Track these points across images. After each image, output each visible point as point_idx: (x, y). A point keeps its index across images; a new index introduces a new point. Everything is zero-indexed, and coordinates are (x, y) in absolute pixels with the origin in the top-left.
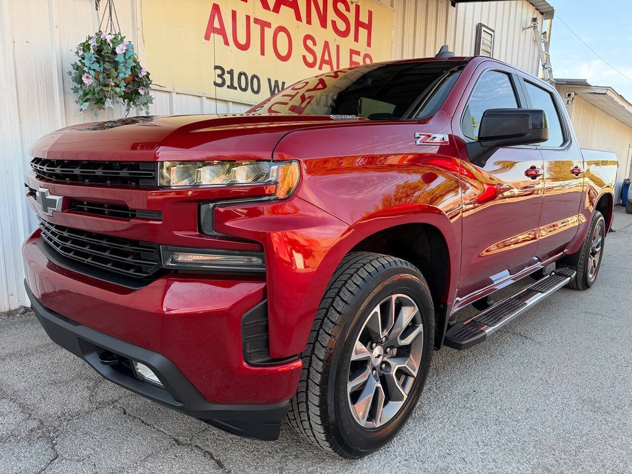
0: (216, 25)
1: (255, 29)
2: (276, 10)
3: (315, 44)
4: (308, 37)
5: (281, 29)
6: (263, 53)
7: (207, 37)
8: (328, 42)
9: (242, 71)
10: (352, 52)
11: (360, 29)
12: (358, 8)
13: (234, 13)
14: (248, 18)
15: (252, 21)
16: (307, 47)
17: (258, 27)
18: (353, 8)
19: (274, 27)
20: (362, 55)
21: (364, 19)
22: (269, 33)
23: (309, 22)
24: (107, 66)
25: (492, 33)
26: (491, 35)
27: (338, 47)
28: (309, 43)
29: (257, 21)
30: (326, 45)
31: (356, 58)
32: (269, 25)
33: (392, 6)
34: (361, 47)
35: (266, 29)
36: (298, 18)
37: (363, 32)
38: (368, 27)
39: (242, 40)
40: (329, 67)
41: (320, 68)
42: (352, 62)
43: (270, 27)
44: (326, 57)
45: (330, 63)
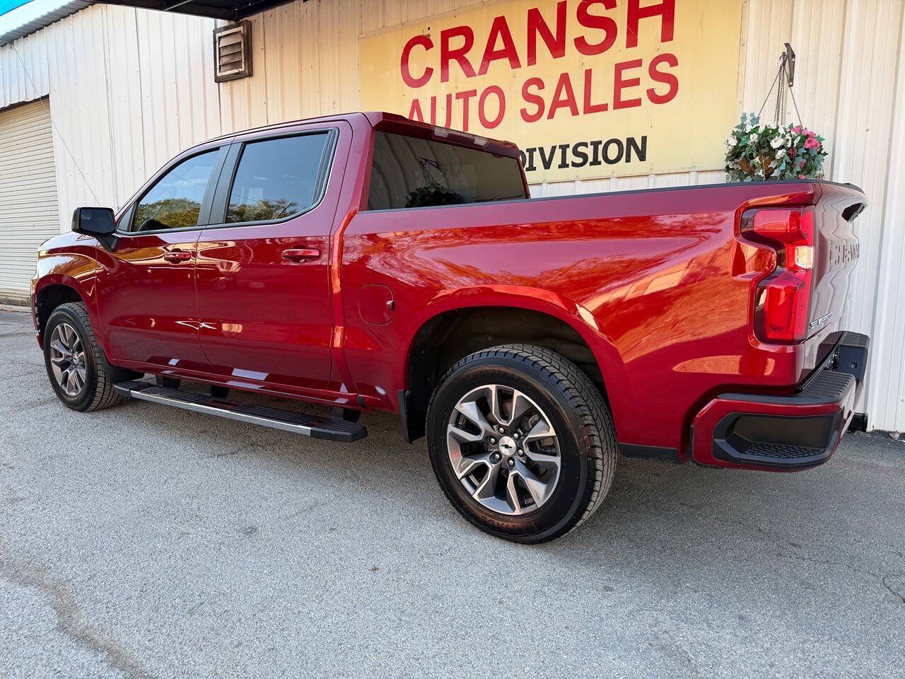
1: (458, 105)
2: (484, 70)
3: (542, 87)
4: (528, 83)
5: (489, 90)
8: (567, 74)
10: (620, 68)
11: (643, 20)
13: (434, 100)
14: (449, 97)
15: (454, 97)
16: (528, 97)
17: (461, 100)
19: (479, 93)
20: (646, 62)
22: (474, 102)
23: (533, 61)
27: (588, 74)
28: (533, 90)
29: (459, 96)
30: (565, 80)
32: (474, 93)
34: (645, 50)
35: (471, 99)
36: (515, 62)
38: (666, 8)
40: (568, 109)
41: (551, 116)
42: (620, 84)
43: (476, 95)
44: (564, 96)
45: (571, 102)
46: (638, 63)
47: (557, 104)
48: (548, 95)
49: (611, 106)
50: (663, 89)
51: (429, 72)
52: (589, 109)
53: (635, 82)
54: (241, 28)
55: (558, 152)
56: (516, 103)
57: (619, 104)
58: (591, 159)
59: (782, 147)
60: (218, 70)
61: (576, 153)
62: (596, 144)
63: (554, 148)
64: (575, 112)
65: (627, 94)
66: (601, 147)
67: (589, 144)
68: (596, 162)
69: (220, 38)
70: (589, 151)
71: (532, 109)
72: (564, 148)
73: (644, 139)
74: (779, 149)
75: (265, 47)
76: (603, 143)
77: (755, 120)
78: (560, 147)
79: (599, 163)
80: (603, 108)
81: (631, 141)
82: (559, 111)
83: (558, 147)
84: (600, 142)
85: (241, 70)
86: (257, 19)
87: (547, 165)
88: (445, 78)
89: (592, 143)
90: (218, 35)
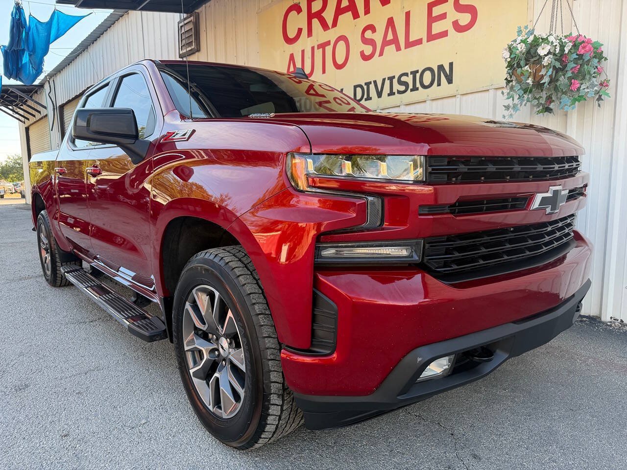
1: (318, 53)
2: (335, 24)
3: (375, 31)
4: (366, 29)
5: (339, 39)
6: (324, 72)
8: (392, 17)
10: (431, 6)
13: (303, 52)
14: (313, 48)
15: (316, 48)
16: (365, 41)
17: (321, 50)
19: (333, 42)
22: (329, 50)
23: (368, 11)
27: (408, 14)
29: (319, 46)
30: (391, 22)
32: (328, 43)
35: (327, 48)
36: (356, 16)
39: (308, 70)
40: (393, 46)
41: (381, 54)
42: (431, 19)
43: (330, 44)
44: (390, 36)
45: (395, 41)
47: (386, 43)
48: (378, 37)
49: (425, 40)
50: (464, 19)
51: (300, 30)
52: (409, 44)
53: (443, 16)
54: (192, 18)
55: (387, 82)
56: (357, 46)
57: (431, 37)
58: (411, 87)
59: (549, 53)
60: (180, 50)
61: (400, 82)
62: (414, 73)
63: (384, 80)
64: (398, 49)
65: (437, 28)
66: (418, 75)
67: (409, 74)
68: (415, 89)
69: (181, 27)
70: (409, 79)
71: (368, 50)
72: (391, 79)
73: (451, 64)
74: (546, 55)
75: (206, 29)
76: (420, 72)
77: (531, 32)
78: (389, 78)
79: (417, 89)
80: (419, 42)
81: (441, 68)
82: (387, 49)
83: (387, 79)
84: (417, 71)
85: (193, 47)
86: (201, 10)
87: (379, 95)
88: (310, 33)
89: (412, 73)
90: (181, 25)
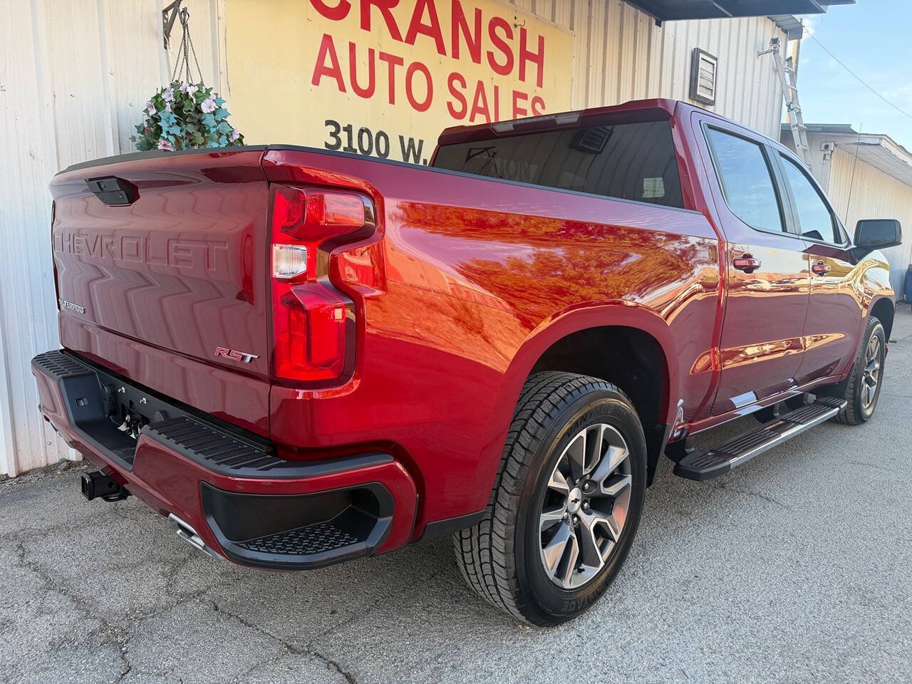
0: (328, 63)
1: (382, 67)
2: (411, 39)
3: (464, 86)
4: (454, 76)
5: (417, 66)
6: (392, 101)
7: (316, 81)
8: (482, 82)
9: (364, 126)
10: (517, 95)
11: (528, 62)
12: (523, 32)
13: (352, 47)
14: (371, 52)
15: (377, 56)
16: (453, 92)
17: (386, 64)
18: (517, 34)
19: (407, 64)
20: (530, 98)
21: (532, 47)
22: (401, 72)
23: (456, 55)
24: (190, 128)
25: (714, 62)
26: (713, 64)
27: (496, 89)
28: (457, 84)
29: (383, 56)
30: (480, 86)
31: (521, 103)
32: (400, 61)
33: (572, 28)
34: (529, 86)
35: (397, 67)
36: (441, 50)
37: (531, 67)
38: (539, 59)
39: (364, 83)
41: (472, 119)
42: (516, 110)
43: (402, 65)
44: (481, 103)
45: (485, 112)
46: (525, 97)
48: (469, 97)
51: (346, 6)
53: (524, 112)
56: (442, 92)
64: (488, 122)
71: (458, 105)
82: (478, 116)
88: (366, 24)
